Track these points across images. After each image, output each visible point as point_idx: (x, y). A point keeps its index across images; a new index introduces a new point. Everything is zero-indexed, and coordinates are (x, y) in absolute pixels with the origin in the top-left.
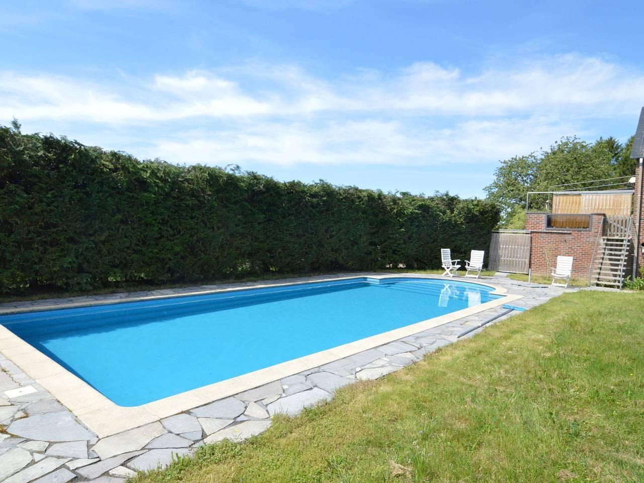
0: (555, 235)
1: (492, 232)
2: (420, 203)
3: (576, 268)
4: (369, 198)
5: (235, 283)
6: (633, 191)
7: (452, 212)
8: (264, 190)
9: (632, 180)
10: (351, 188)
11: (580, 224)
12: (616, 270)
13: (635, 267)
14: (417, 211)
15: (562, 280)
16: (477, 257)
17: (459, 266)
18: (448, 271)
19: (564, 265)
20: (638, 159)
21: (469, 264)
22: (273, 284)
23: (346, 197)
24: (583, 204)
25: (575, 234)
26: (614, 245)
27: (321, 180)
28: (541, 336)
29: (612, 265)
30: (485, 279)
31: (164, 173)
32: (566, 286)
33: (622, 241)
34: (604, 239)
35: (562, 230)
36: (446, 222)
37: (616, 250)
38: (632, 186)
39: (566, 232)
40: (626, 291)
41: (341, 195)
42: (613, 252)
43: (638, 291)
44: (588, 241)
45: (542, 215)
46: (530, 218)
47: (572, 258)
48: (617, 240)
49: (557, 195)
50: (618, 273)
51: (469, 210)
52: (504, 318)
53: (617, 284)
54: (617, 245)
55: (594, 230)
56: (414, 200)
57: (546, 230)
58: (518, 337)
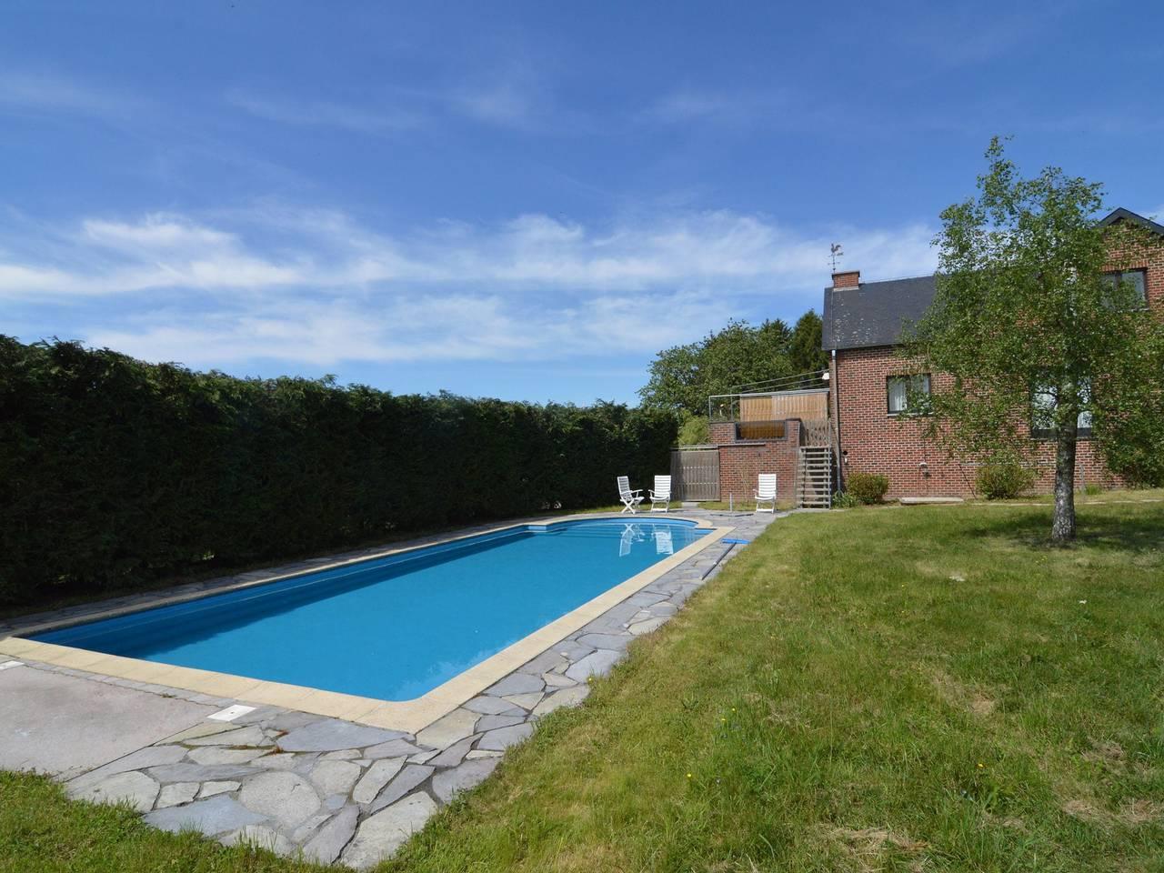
0: (747, 448)
1: (670, 451)
2: (581, 417)
3: (780, 488)
4: (516, 414)
5: (350, 550)
6: (828, 389)
7: (621, 428)
8: (382, 411)
9: (826, 376)
10: (491, 400)
11: (774, 432)
12: (822, 486)
13: (839, 480)
14: (578, 428)
15: (766, 504)
16: (663, 485)
17: (642, 498)
18: (628, 505)
19: (767, 485)
20: (830, 352)
21: (653, 494)
22: (407, 547)
23: (489, 414)
24: (774, 408)
25: (769, 445)
26: (814, 456)
27: (441, 391)
28: (786, 567)
29: (814, 480)
30: (676, 511)
31: (241, 393)
32: (772, 510)
33: (822, 450)
34: (802, 450)
35: (754, 442)
36: (615, 440)
37: (817, 462)
38: (827, 384)
39: (759, 444)
40: (837, 510)
41: (480, 411)
42: (814, 465)
43: (848, 509)
44: (786, 453)
45: (730, 424)
46: (716, 429)
47: (775, 475)
48: (817, 450)
49: (744, 398)
50: (824, 489)
51: (642, 423)
52: (732, 553)
53: (824, 502)
54: (817, 456)
55: (790, 440)
56: (573, 413)
57: (736, 443)
58: (762, 570)
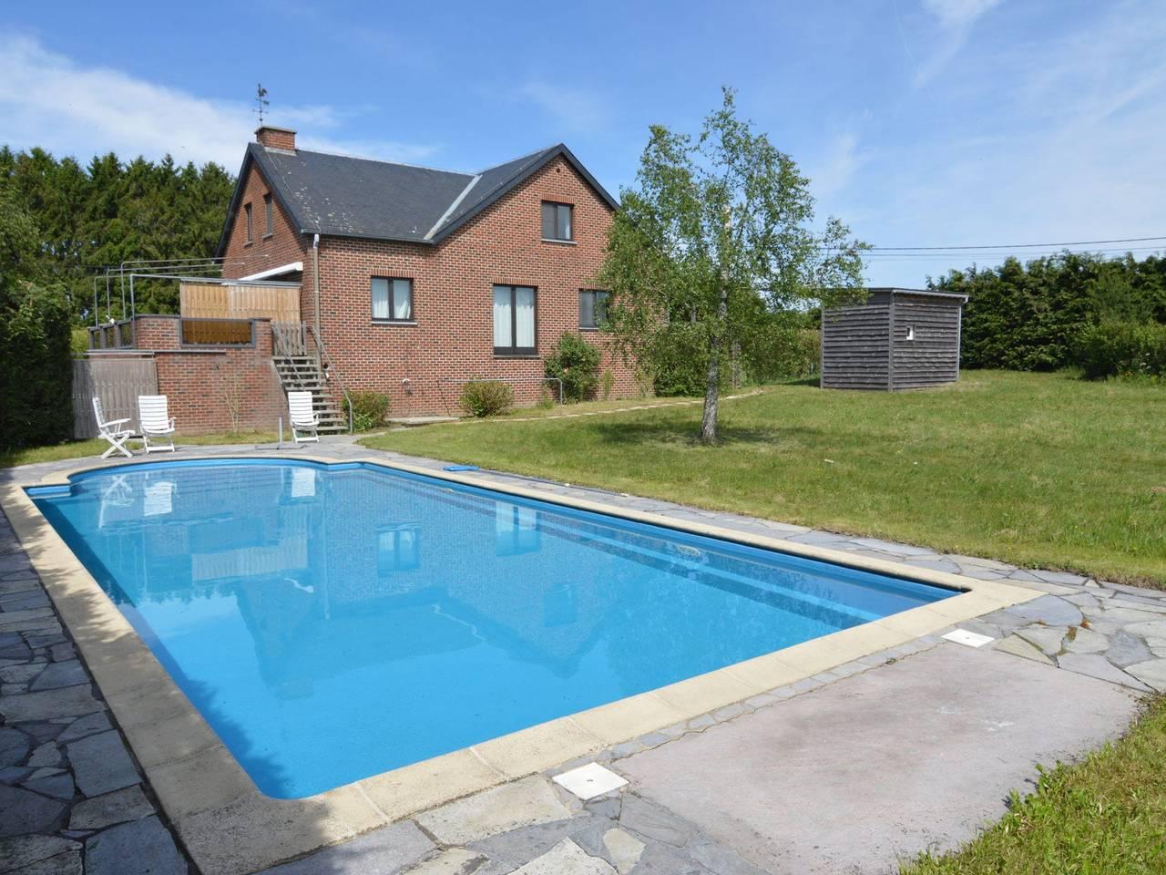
0: (199, 357)
6: (299, 284)
11: (236, 335)
17: (131, 432)
18: (118, 445)
20: (314, 236)
24: (232, 301)
25: (231, 353)
33: (304, 362)
34: (277, 362)
35: (210, 348)
39: (216, 351)
44: (254, 366)
45: (173, 320)
46: (149, 325)
49: (185, 283)
55: (259, 347)
57: (182, 348)
